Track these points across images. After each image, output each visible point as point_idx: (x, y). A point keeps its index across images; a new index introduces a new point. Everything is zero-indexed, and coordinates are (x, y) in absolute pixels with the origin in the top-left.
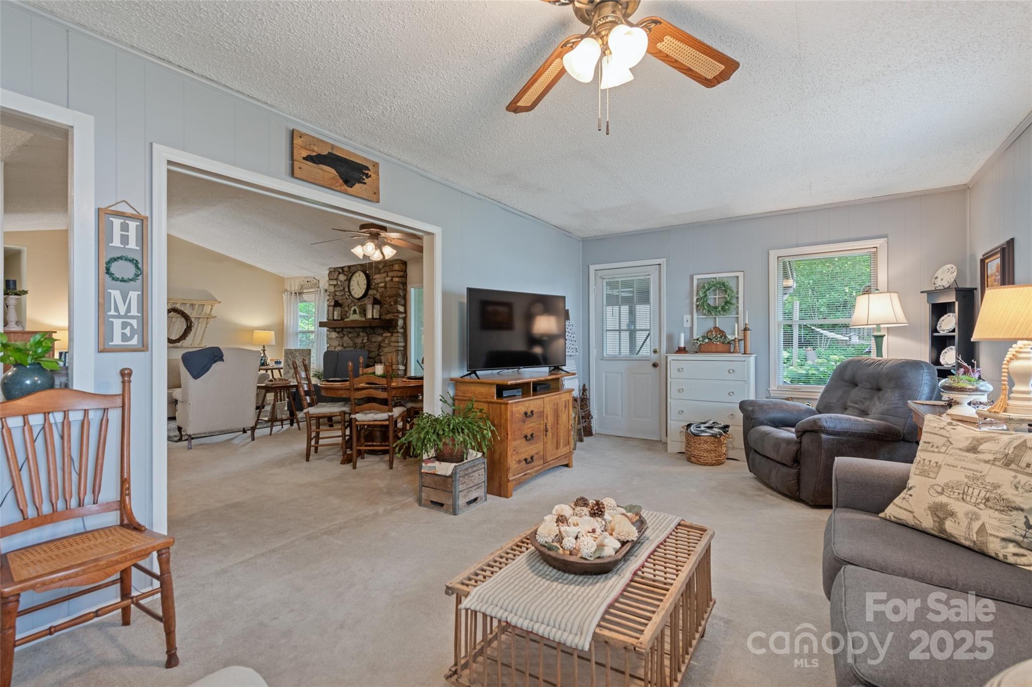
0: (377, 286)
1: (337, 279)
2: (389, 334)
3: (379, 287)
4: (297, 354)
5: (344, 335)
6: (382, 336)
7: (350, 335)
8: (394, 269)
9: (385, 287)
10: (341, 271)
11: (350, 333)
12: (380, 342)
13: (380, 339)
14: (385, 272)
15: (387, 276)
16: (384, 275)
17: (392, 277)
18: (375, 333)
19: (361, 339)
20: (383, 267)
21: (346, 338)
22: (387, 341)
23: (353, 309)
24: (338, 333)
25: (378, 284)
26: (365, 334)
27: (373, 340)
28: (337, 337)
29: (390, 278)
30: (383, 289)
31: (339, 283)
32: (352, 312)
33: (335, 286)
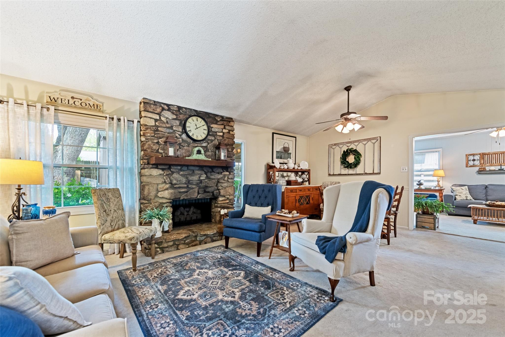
0: (215, 134)
1: (159, 114)
2: (228, 173)
3: (216, 135)
4: (110, 195)
5: (173, 173)
6: (221, 174)
7: (181, 173)
8: (230, 125)
9: (223, 136)
10: (166, 107)
11: (181, 170)
12: (219, 179)
13: (220, 176)
14: (222, 124)
15: (225, 128)
16: (222, 127)
17: (229, 130)
18: (213, 172)
19: (198, 176)
20: (221, 120)
21: (175, 175)
22: (226, 179)
23: (197, 149)
24: (163, 170)
25: (216, 132)
26: (203, 173)
27: (213, 177)
28: (160, 174)
29: (227, 131)
30: (221, 138)
31: (163, 119)
32: (195, 152)
33: (156, 120)
